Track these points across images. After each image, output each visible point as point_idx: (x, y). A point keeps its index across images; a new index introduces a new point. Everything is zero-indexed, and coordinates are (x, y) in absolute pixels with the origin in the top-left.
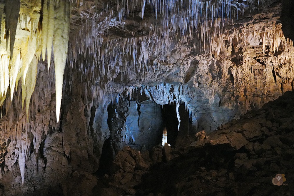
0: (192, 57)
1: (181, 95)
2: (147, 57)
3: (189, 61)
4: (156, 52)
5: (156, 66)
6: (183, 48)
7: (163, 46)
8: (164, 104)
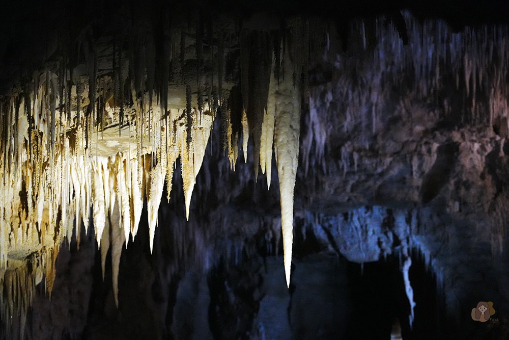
0: (441, 134)
1: (414, 236)
2: (324, 138)
3: (435, 146)
4: (348, 123)
5: (348, 160)
6: (417, 112)
7: (364, 110)
8: (367, 260)
